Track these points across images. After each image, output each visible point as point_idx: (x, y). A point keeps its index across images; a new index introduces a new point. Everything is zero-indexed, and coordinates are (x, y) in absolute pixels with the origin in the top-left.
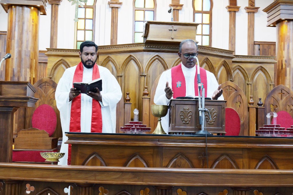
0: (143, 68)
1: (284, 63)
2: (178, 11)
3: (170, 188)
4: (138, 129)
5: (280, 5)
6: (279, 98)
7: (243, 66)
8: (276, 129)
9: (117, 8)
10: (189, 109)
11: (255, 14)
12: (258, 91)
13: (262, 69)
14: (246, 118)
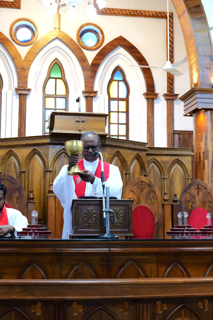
0: (48, 163)
1: (202, 155)
2: (92, 99)
3: (65, 302)
4: (36, 233)
5: (196, 94)
6: (196, 194)
7: (158, 158)
8: (187, 230)
9: (26, 95)
10: (92, 210)
11: (175, 102)
12: (175, 185)
13: (179, 162)
14: (161, 216)
